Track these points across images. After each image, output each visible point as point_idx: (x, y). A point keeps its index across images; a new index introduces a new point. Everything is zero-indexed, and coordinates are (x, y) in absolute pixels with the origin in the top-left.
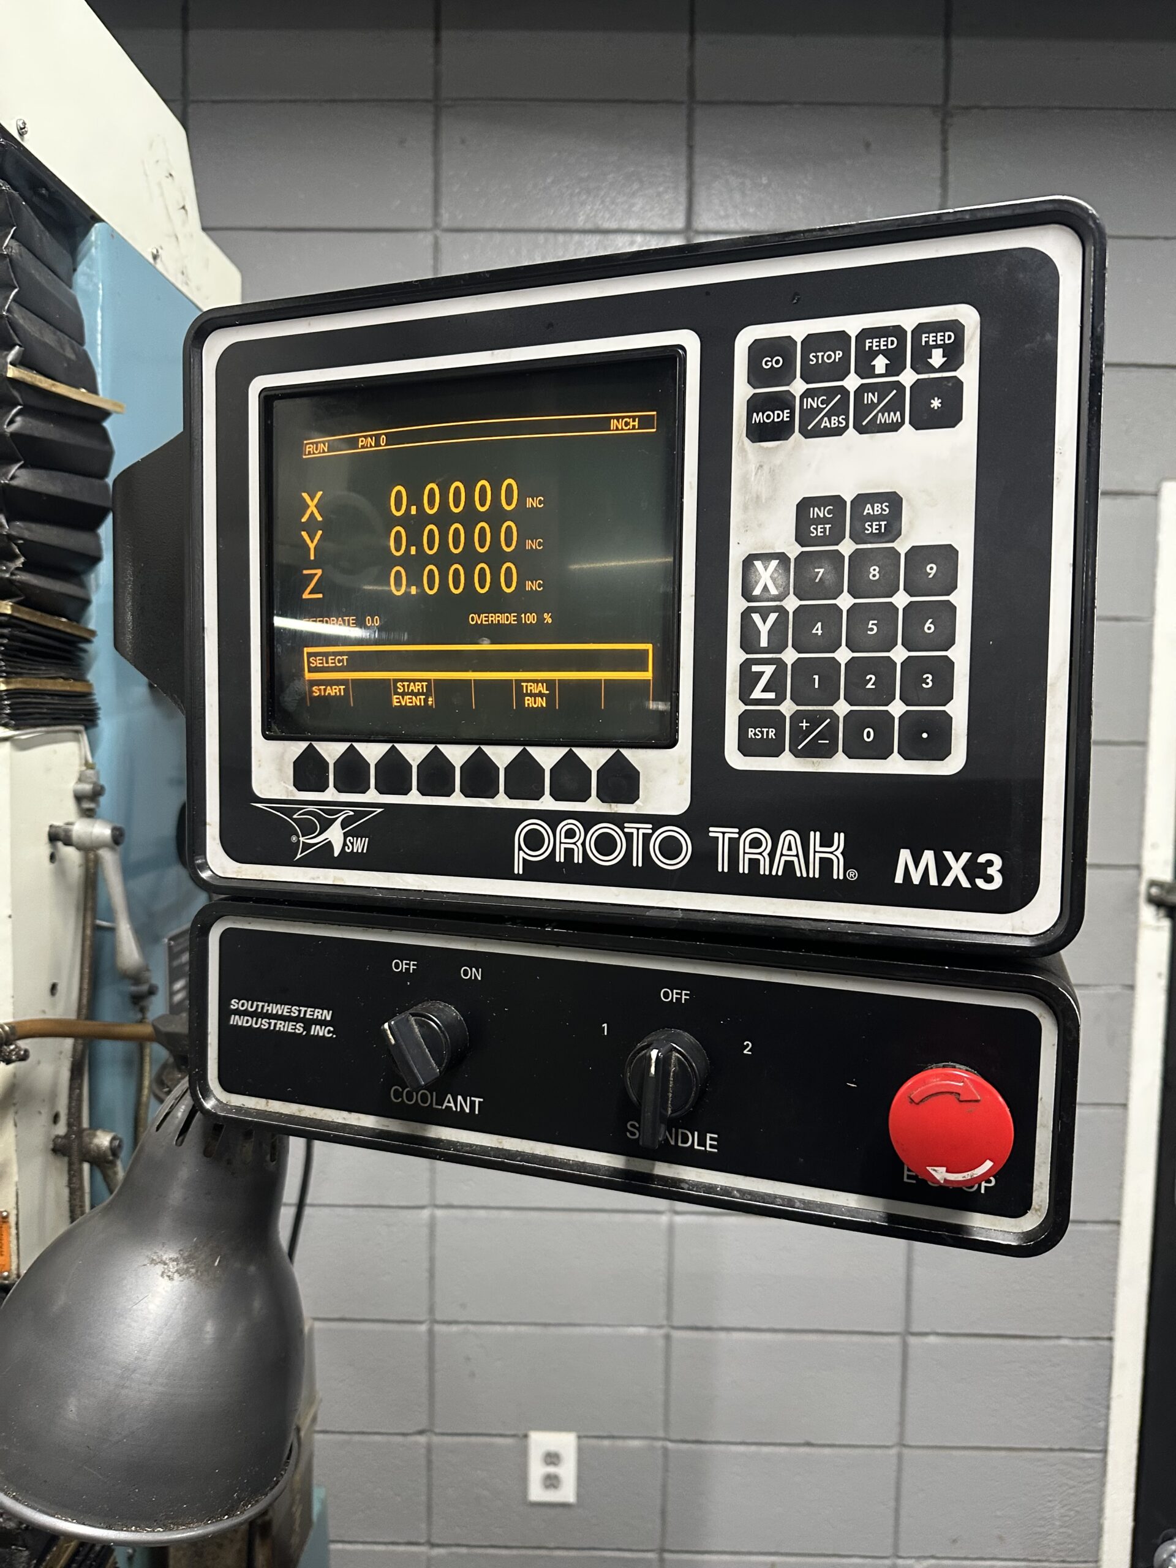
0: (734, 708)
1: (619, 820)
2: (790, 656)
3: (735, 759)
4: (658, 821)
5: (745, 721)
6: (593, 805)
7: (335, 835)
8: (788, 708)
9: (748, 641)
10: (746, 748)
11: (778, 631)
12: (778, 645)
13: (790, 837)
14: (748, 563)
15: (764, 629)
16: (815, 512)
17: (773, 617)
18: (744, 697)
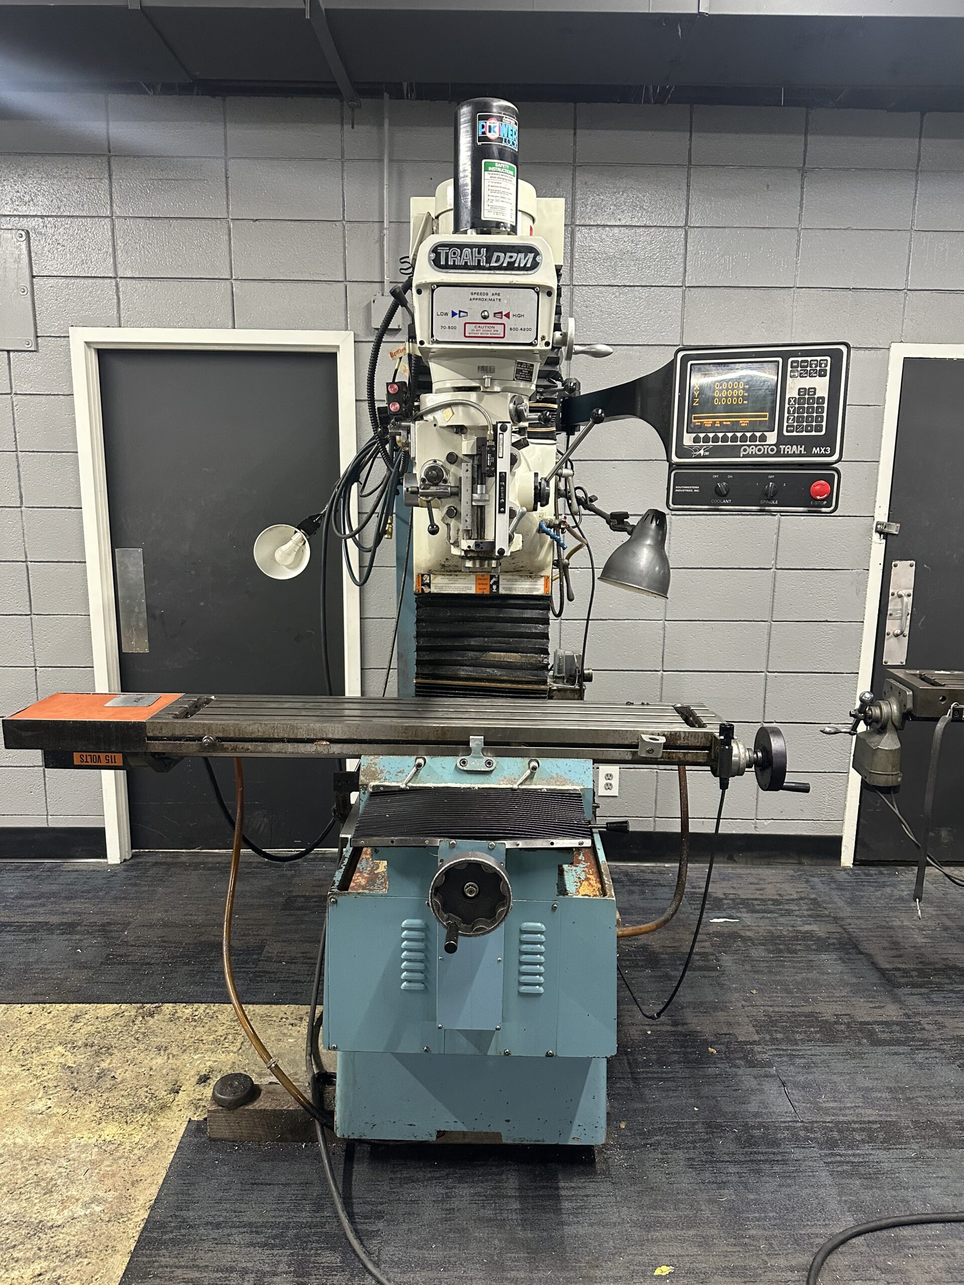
0: (785, 424)
1: (762, 445)
2: (796, 415)
3: (785, 433)
4: (770, 445)
5: (787, 426)
6: (758, 443)
8: (795, 424)
9: (789, 413)
10: (787, 431)
11: (794, 411)
12: (794, 413)
13: (795, 447)
14: (789, 400)
15: (791, 410)
16: (801, 390)
17: (793, 408)
18: (787, 423)
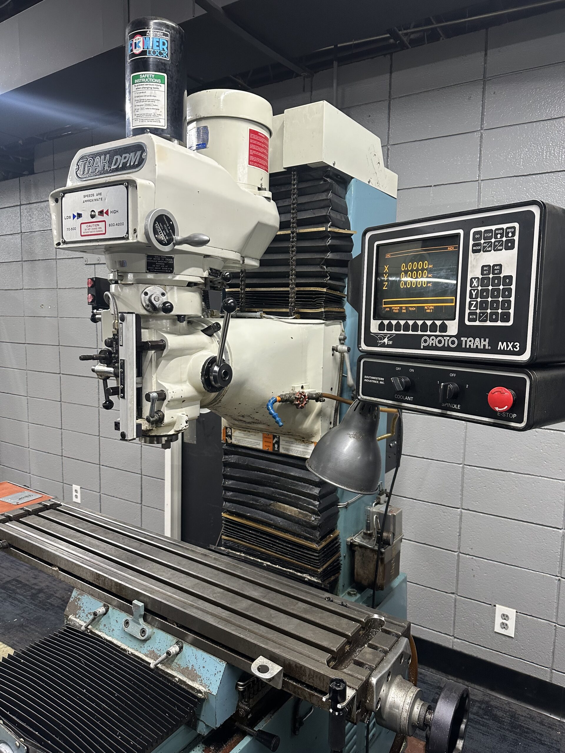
0: (467, 311)
1: (443, 336)
2: (479, 300)
3: (467, 322)
4: (451, 337)
5: (470, 314)
6: (438, 333)
7: (386, 340)
8: (478, 311)
9: (471, 296)
10: (469, 320)
11: (477, 295)
12: (477, 297)
14: (471, 279)
15: (474, 294)
16: (485, 268)
17: (476, 291)
18: (469, 309)
